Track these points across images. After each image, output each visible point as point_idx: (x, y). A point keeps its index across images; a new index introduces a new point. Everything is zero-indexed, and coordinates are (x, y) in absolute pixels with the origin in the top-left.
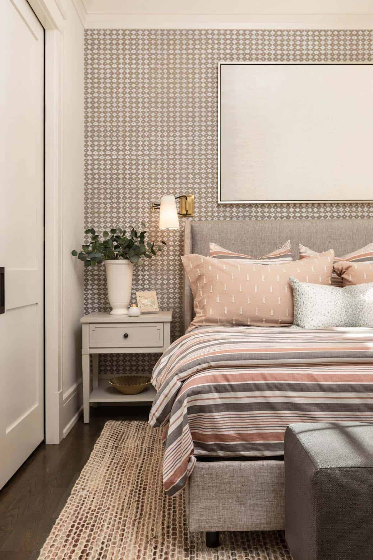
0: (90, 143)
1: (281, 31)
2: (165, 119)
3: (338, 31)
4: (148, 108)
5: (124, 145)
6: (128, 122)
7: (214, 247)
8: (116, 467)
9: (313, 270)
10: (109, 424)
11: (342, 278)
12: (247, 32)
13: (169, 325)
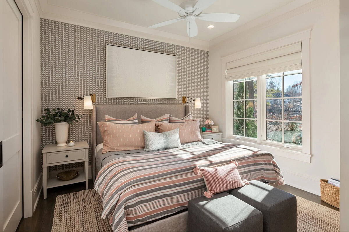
0: (44, 69)
1: (130, 36)
2: (82, 63)
3: (150, 40)
4: (74, 57)
5: (62, 72)
6: (64, 62)
7: (107, 117)
8: (70, 225)
9: (150, 127)
10: (58, 197)
11: (158, 128)
12: (117, 34)
13: (88, 149)
